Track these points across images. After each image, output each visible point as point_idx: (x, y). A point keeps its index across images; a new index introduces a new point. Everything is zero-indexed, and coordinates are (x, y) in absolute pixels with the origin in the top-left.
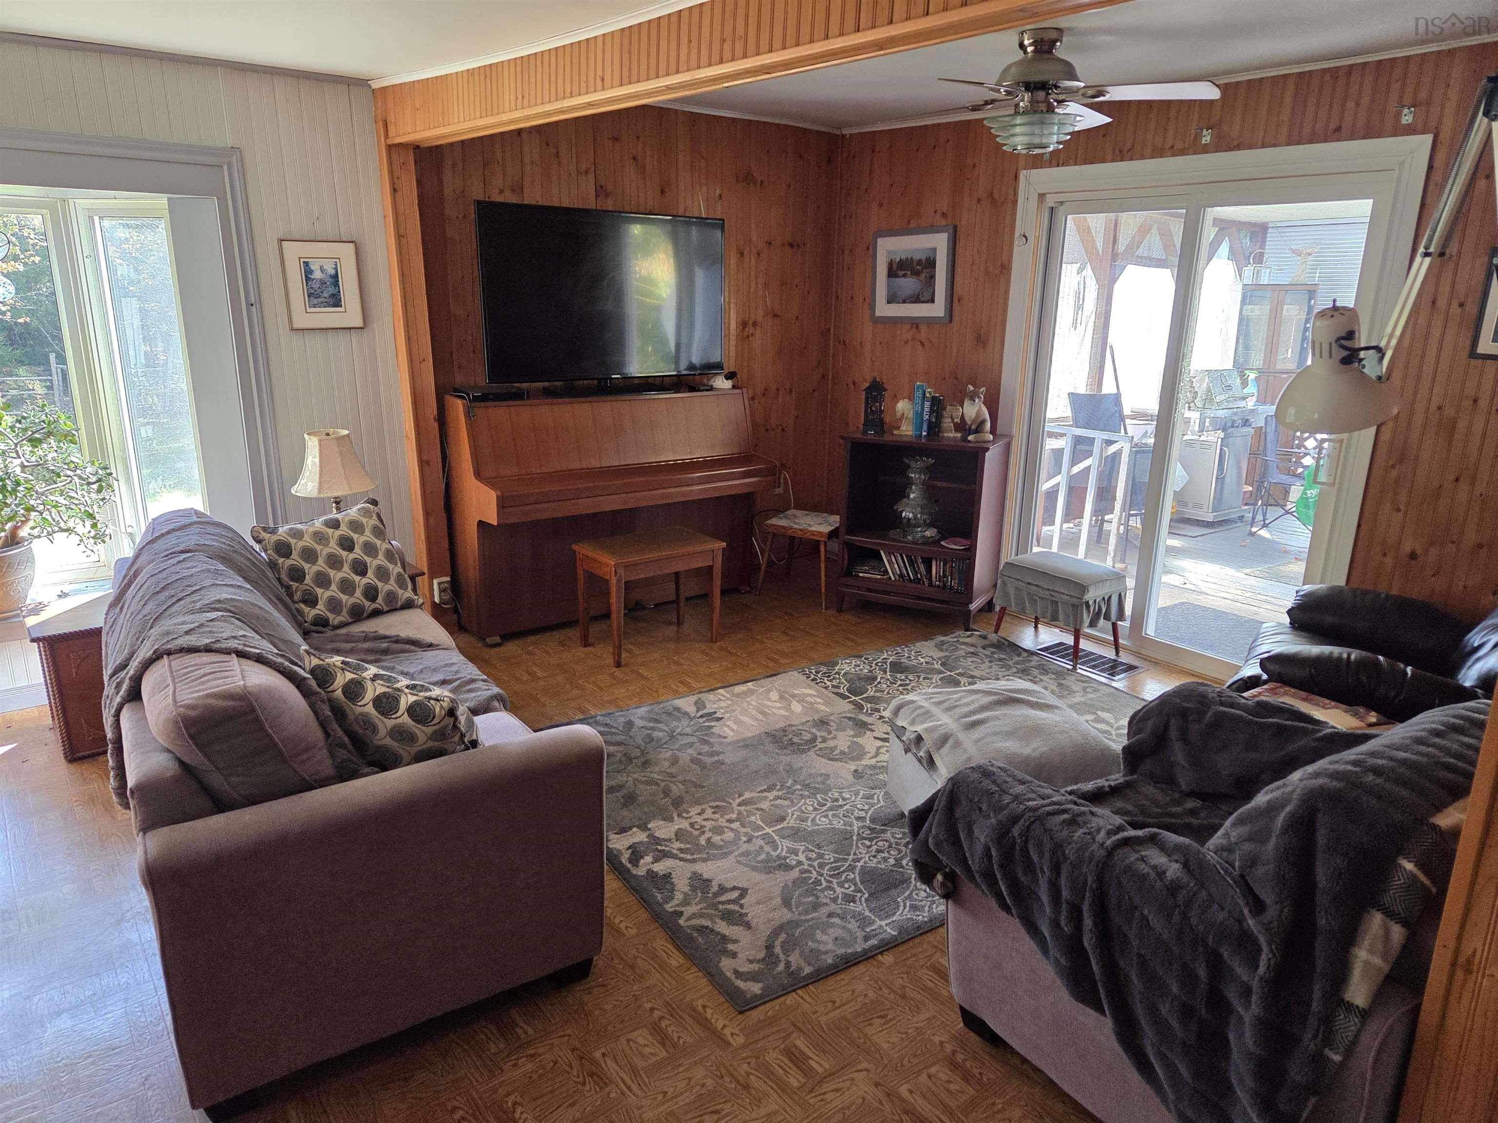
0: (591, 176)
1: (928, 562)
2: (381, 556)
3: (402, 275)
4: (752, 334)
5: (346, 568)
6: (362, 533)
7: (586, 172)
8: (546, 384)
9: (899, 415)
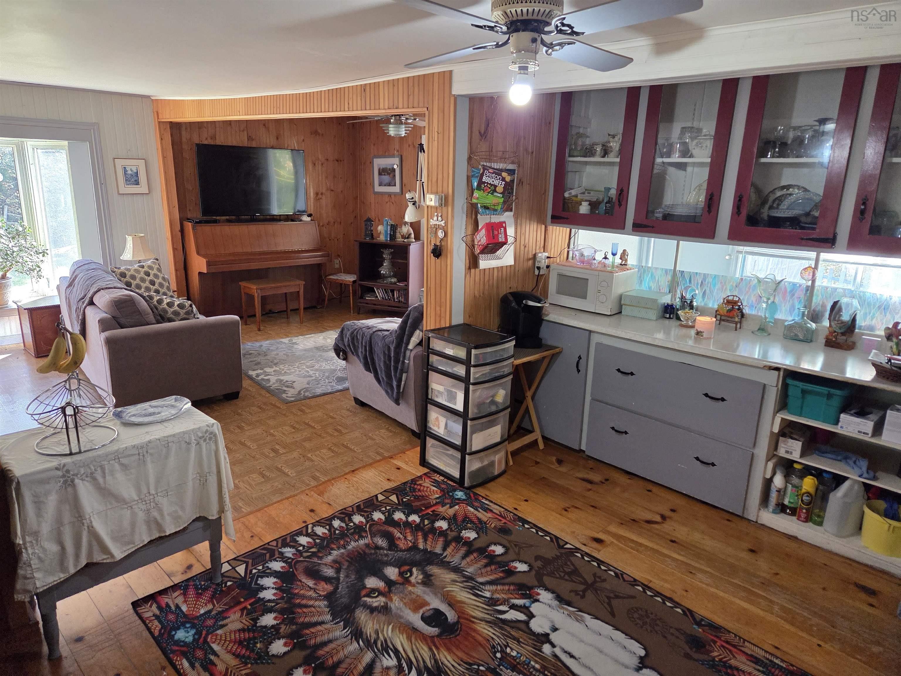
0: (246, 132)
1: (392, 291)
2: (160, 279)
3: (165, 172)
4: (321, 198)
5: (147, 282)
6: (153, 270)
7: (243, 131)
8: (228, 217)
9: (379, 232)
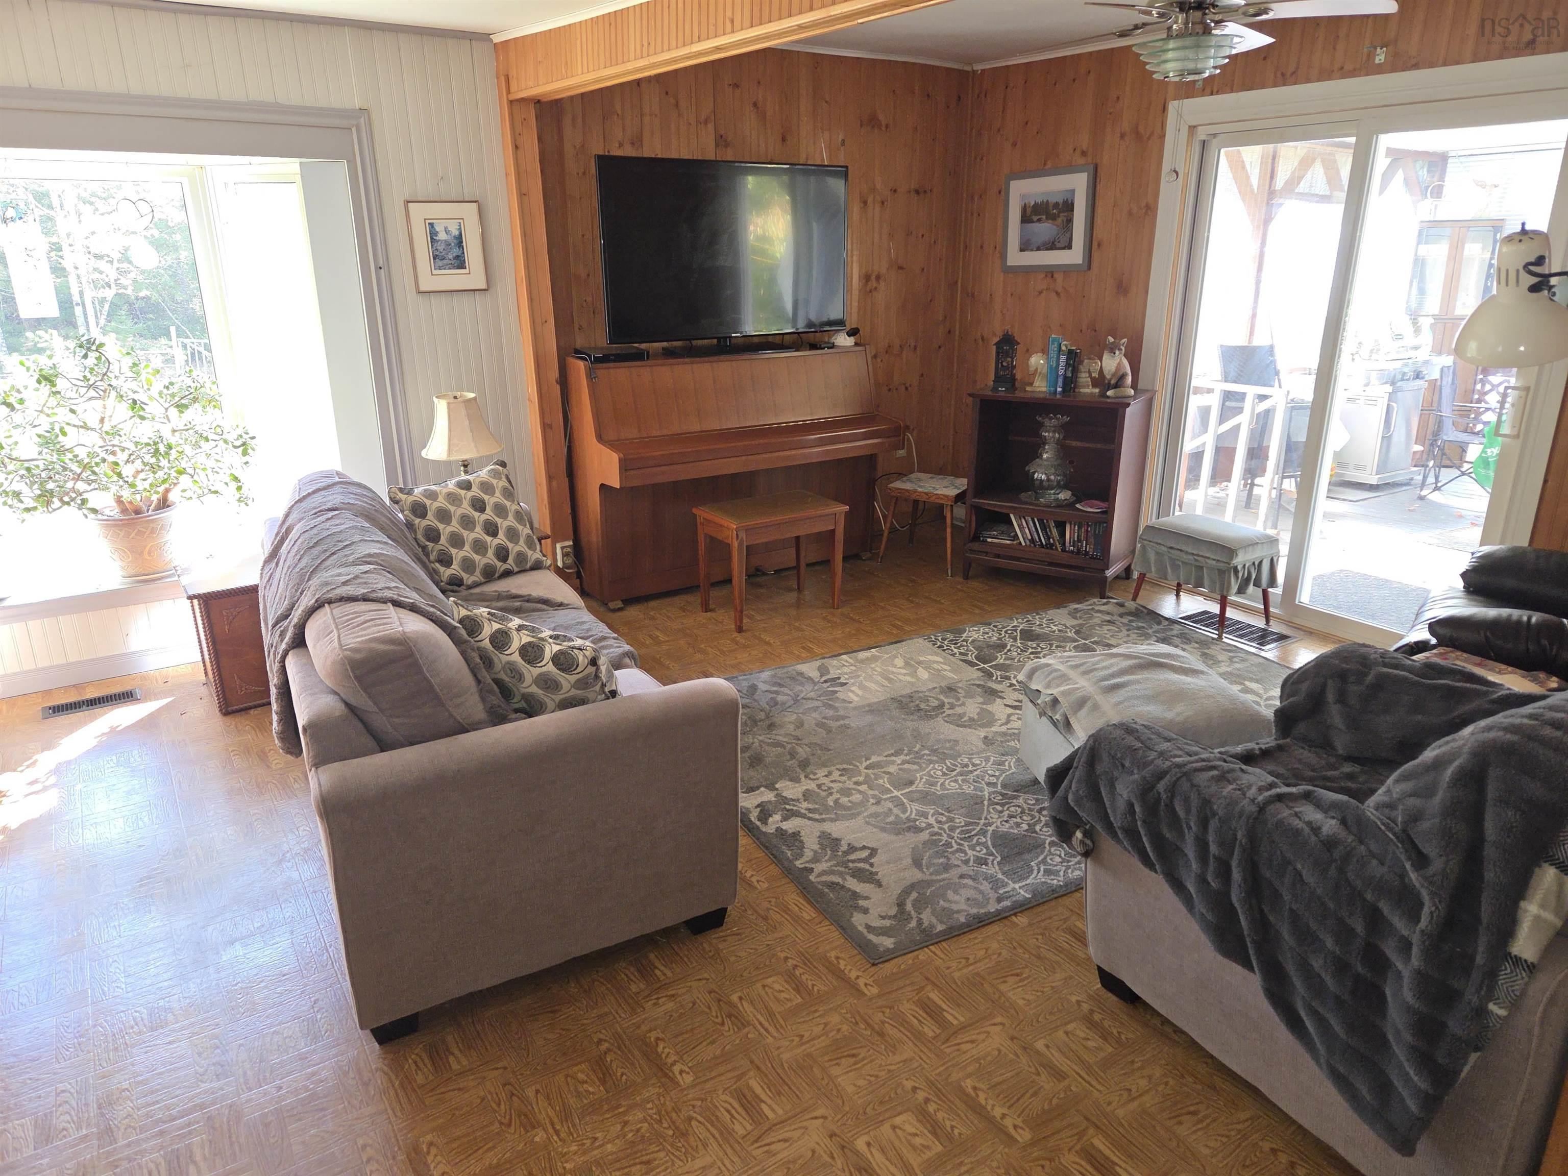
0: (711, 126)
1: (1061, 526)
2: (511, 517)
3: (525, 235)
4: (876, 288)
5: (478, 529)
6: (492, 494)
7: (706, 122)
8: (665, 344)
9: (1032, 369)
